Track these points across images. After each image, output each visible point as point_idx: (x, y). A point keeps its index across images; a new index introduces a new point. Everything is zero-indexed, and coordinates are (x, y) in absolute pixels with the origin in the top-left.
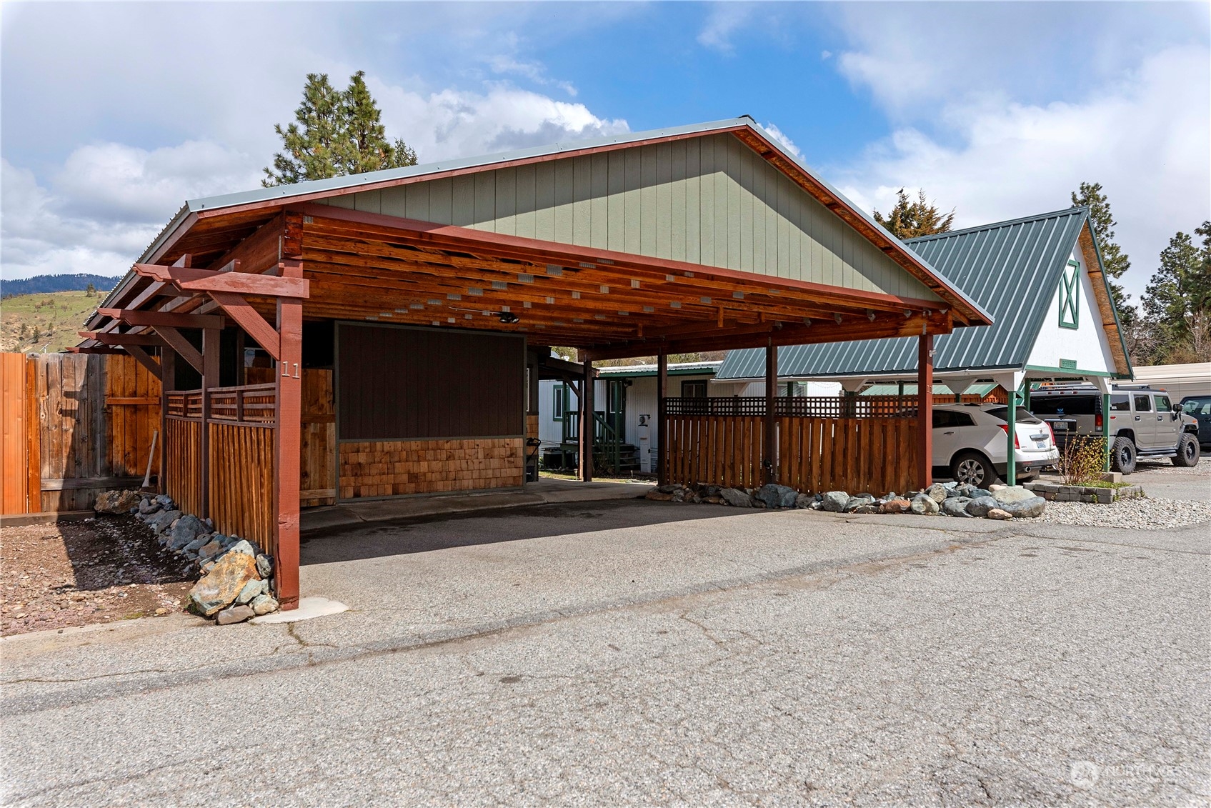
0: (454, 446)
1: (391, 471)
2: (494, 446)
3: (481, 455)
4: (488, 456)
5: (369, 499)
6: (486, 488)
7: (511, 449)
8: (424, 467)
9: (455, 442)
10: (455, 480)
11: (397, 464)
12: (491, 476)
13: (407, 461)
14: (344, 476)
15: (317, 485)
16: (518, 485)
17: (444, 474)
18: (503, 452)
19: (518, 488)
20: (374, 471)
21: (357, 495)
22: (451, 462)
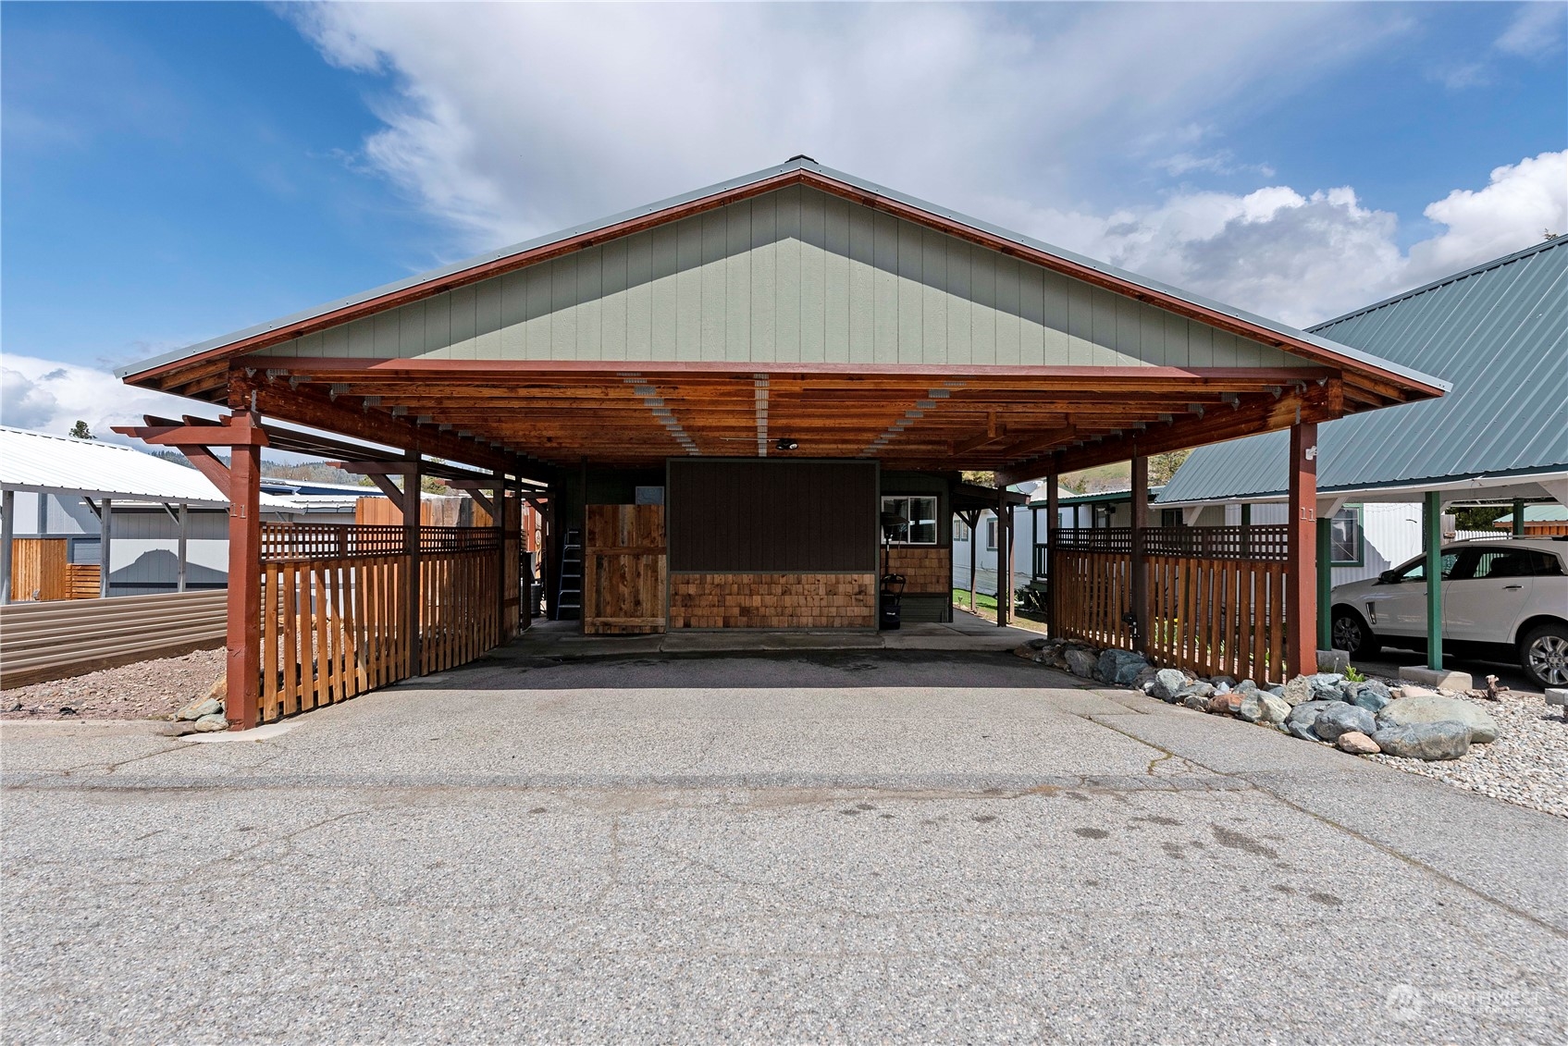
0: (791, 581)
1: (722, 603)
2: (837, 582)
3: (822, 591)
4: (832, 592)
5: (699, 630)
6: (830, 627)
7: (860, 586)
8: (757, 601)
9: (791, 577)
10: (791, 616)
11: (728, 597)
12: (835, 614)
13: (738, 594)
14: (675, 606)
15: (649, 612)
16: (868, 626)
17: (779, 610)
18: (849, 588)
19: (868, 629)
20: (704, 603)
21: (687, 625)
22: (787, 598)
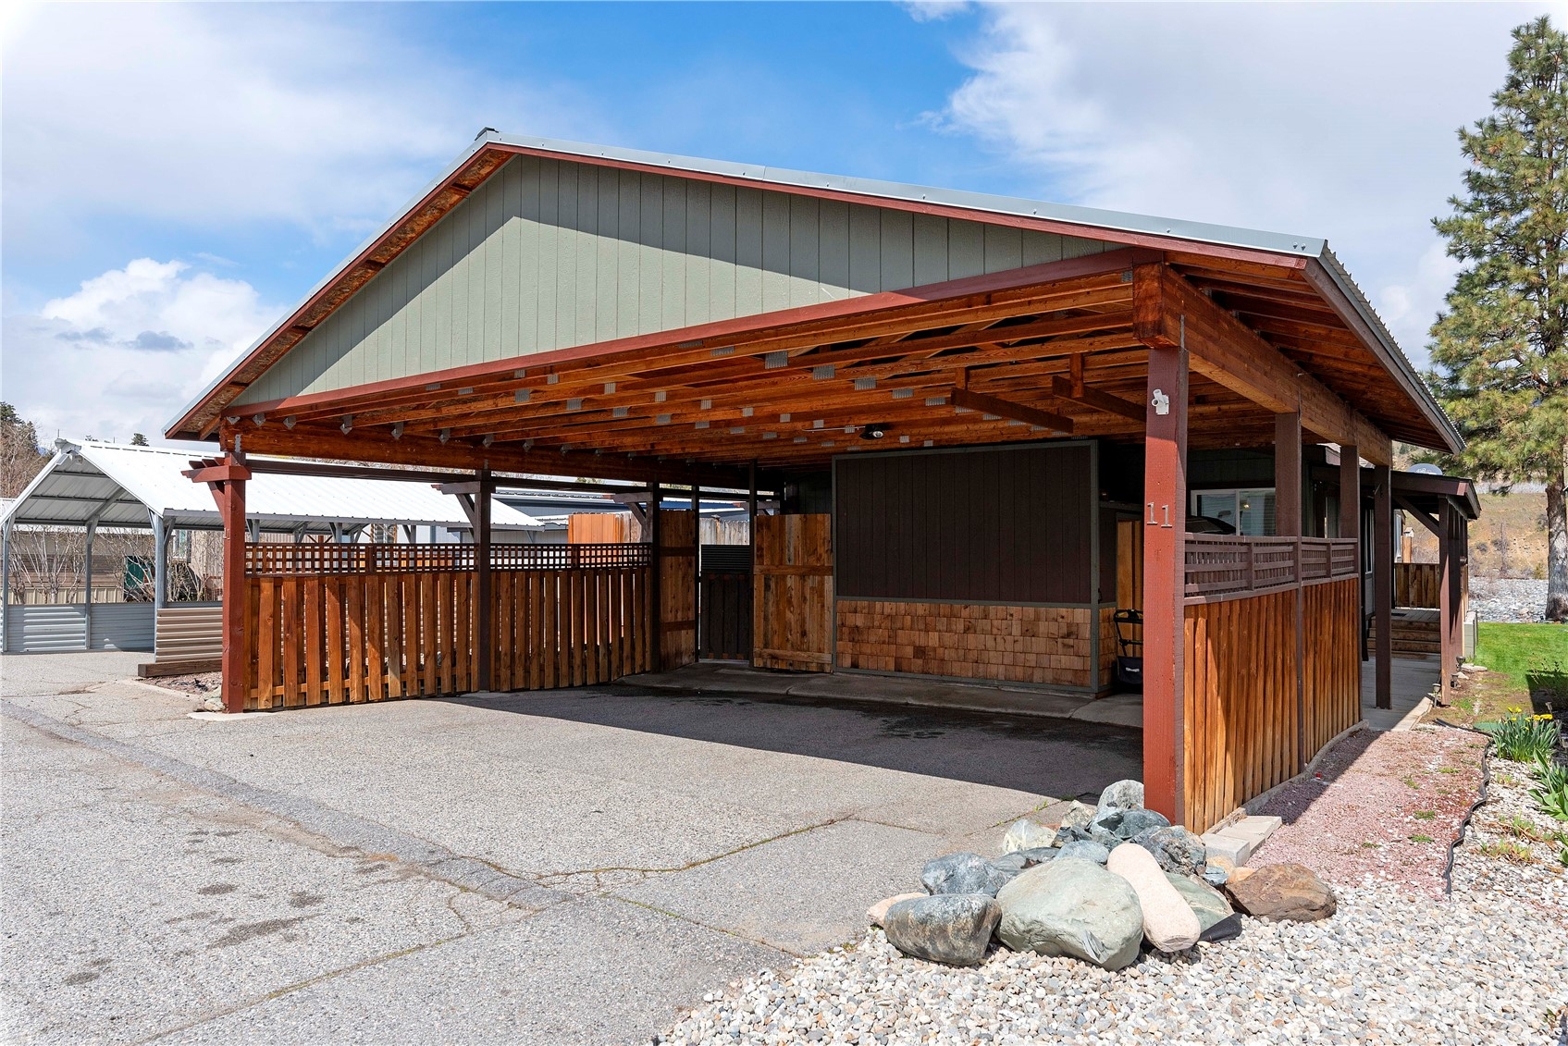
0: (976, 614)
1: (892, 639)
2: (1037, 619)
3: (1016, 630)
4: (1029, 632)
5: (868, 672)
6: (1027, 682)
7: (1069, 625)
8: (933, 640)
9: (976, 609)
10: (977, 662)
11: (900, 632)
12: (1033, 664)
13: (912, 629)
14: (841, 640)
15: (815, 646)
16: (1082, 685)
17: (961, 652)
18: (1053, 628)
19: (1080, 689)
20: (873, 638)
21: (855, 665)
22: (971, 636)
